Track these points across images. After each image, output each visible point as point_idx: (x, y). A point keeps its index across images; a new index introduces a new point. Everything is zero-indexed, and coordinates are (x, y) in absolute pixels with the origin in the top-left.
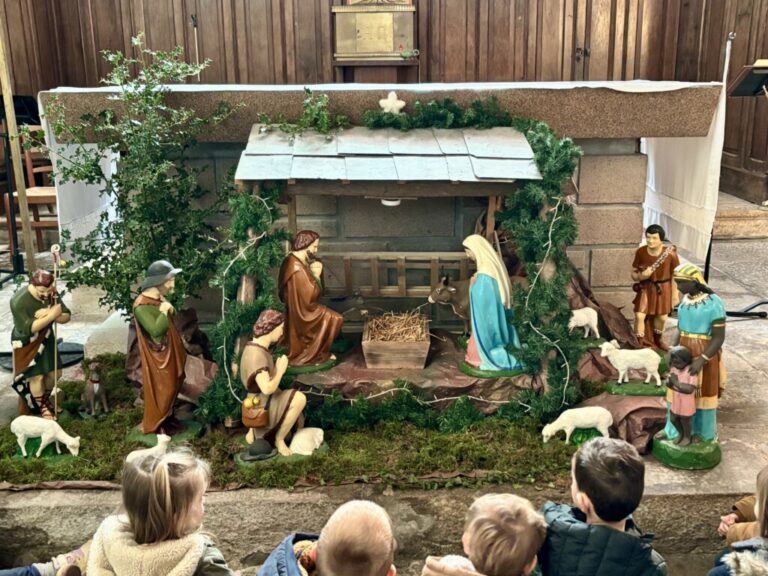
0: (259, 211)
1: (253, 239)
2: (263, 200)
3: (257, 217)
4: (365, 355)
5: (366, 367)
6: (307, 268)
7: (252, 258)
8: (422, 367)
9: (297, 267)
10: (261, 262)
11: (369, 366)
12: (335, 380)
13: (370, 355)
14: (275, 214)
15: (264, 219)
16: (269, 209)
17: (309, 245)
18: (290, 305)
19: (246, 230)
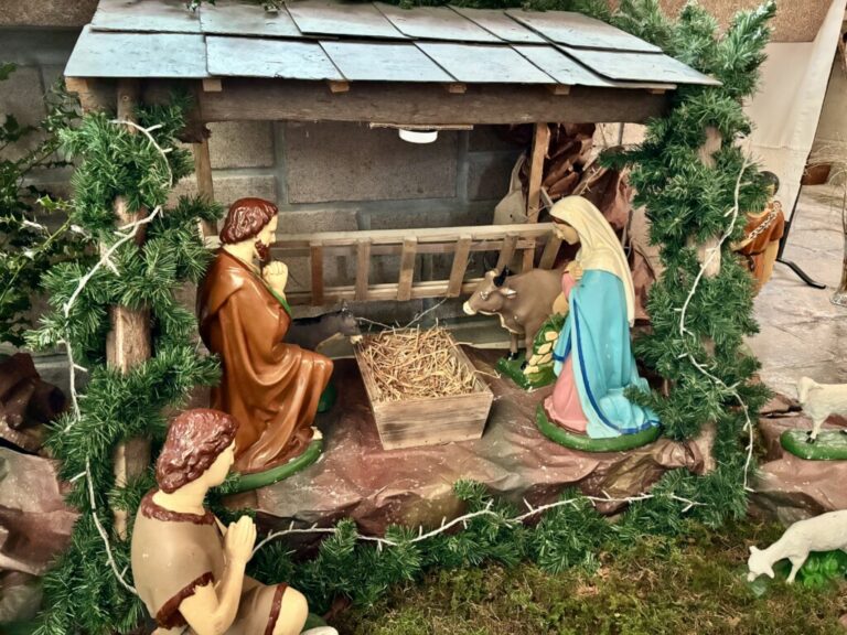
0: (138, 155)
1: (130, 223)
2: (146, 131)
3: (133, 171)
4: (380, 428)
5: (380, 449)
6: (259, 279)
7: (132, 270)
8: (480, 436)
9: (237, 279)
10: (157, 278)
11: (388, 446)
12: (339, 497)
13: (389, 427)
14: (178, 166)
15: (153, 176)
16: (163, 152)
17: (261, 228)
18: (228, 357)
19: (109, 203)
